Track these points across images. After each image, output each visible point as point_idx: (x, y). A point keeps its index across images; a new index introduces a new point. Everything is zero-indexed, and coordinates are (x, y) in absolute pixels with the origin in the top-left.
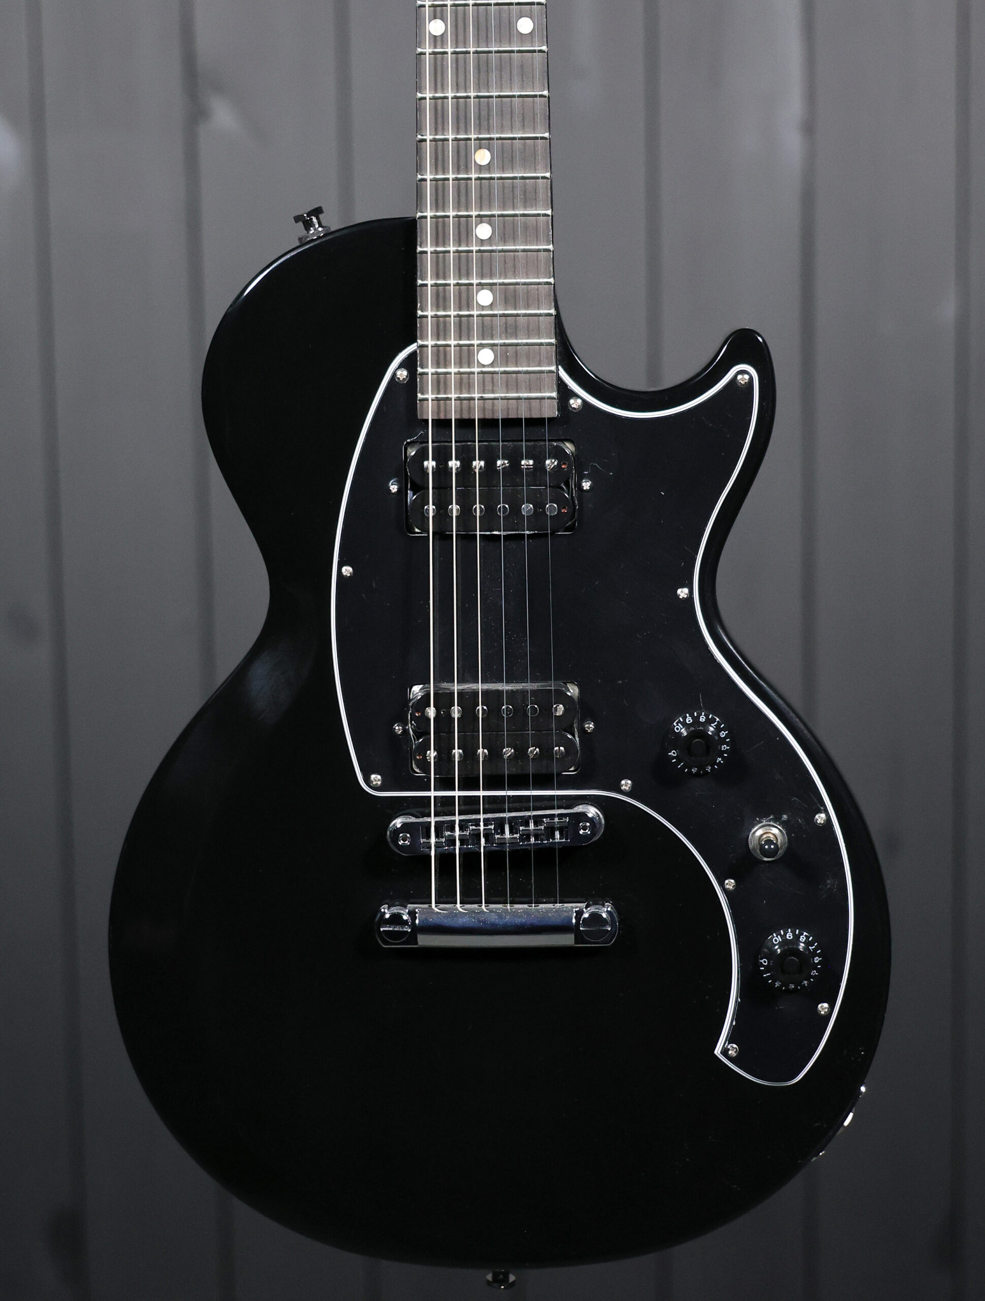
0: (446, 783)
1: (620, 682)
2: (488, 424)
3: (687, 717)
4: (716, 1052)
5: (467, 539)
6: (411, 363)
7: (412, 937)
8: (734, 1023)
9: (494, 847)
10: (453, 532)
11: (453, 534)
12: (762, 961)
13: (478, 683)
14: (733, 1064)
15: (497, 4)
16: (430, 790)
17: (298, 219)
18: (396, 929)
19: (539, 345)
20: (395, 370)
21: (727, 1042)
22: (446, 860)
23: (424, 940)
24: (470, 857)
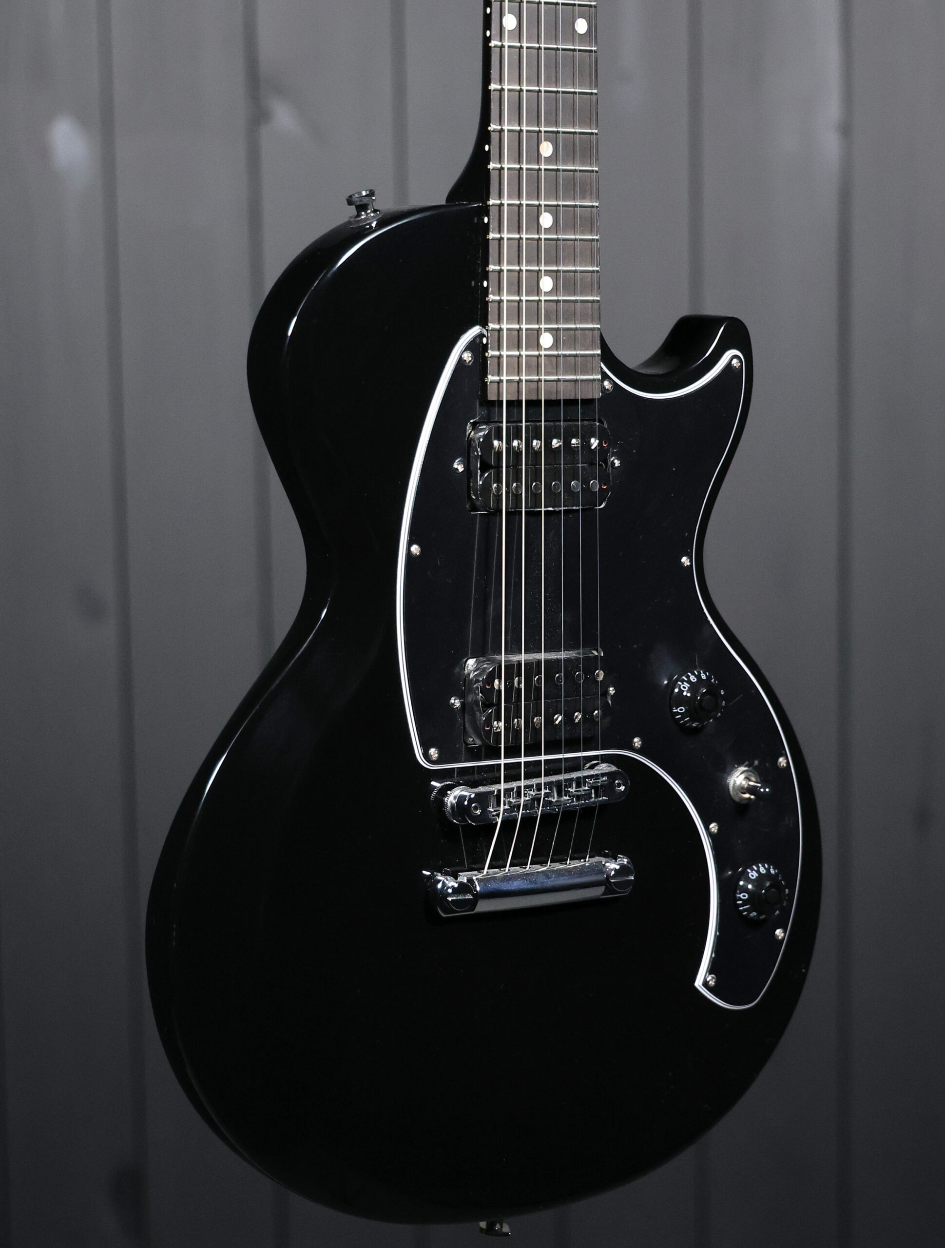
0: (512, 751)
1: (635, 646)
3: (689, 676)
4: (696, 984)
5: (533, 515)
6: (477, 347)
7: (473, 903)
8: (713, 956)
9: (548, 809)
10: (522, 508)
11: (522, 511)
12: (741, 896)
13: (541, 652)
14: (711, 993)
15: (563, 4)
16: (500, 759)
17: (350, 202)
18: (459, 898)
19: (592, 330)
20: (459, 352)
21: (708, 974)
22: (508, 824)
23: (483, 907)
24: (528, 821)
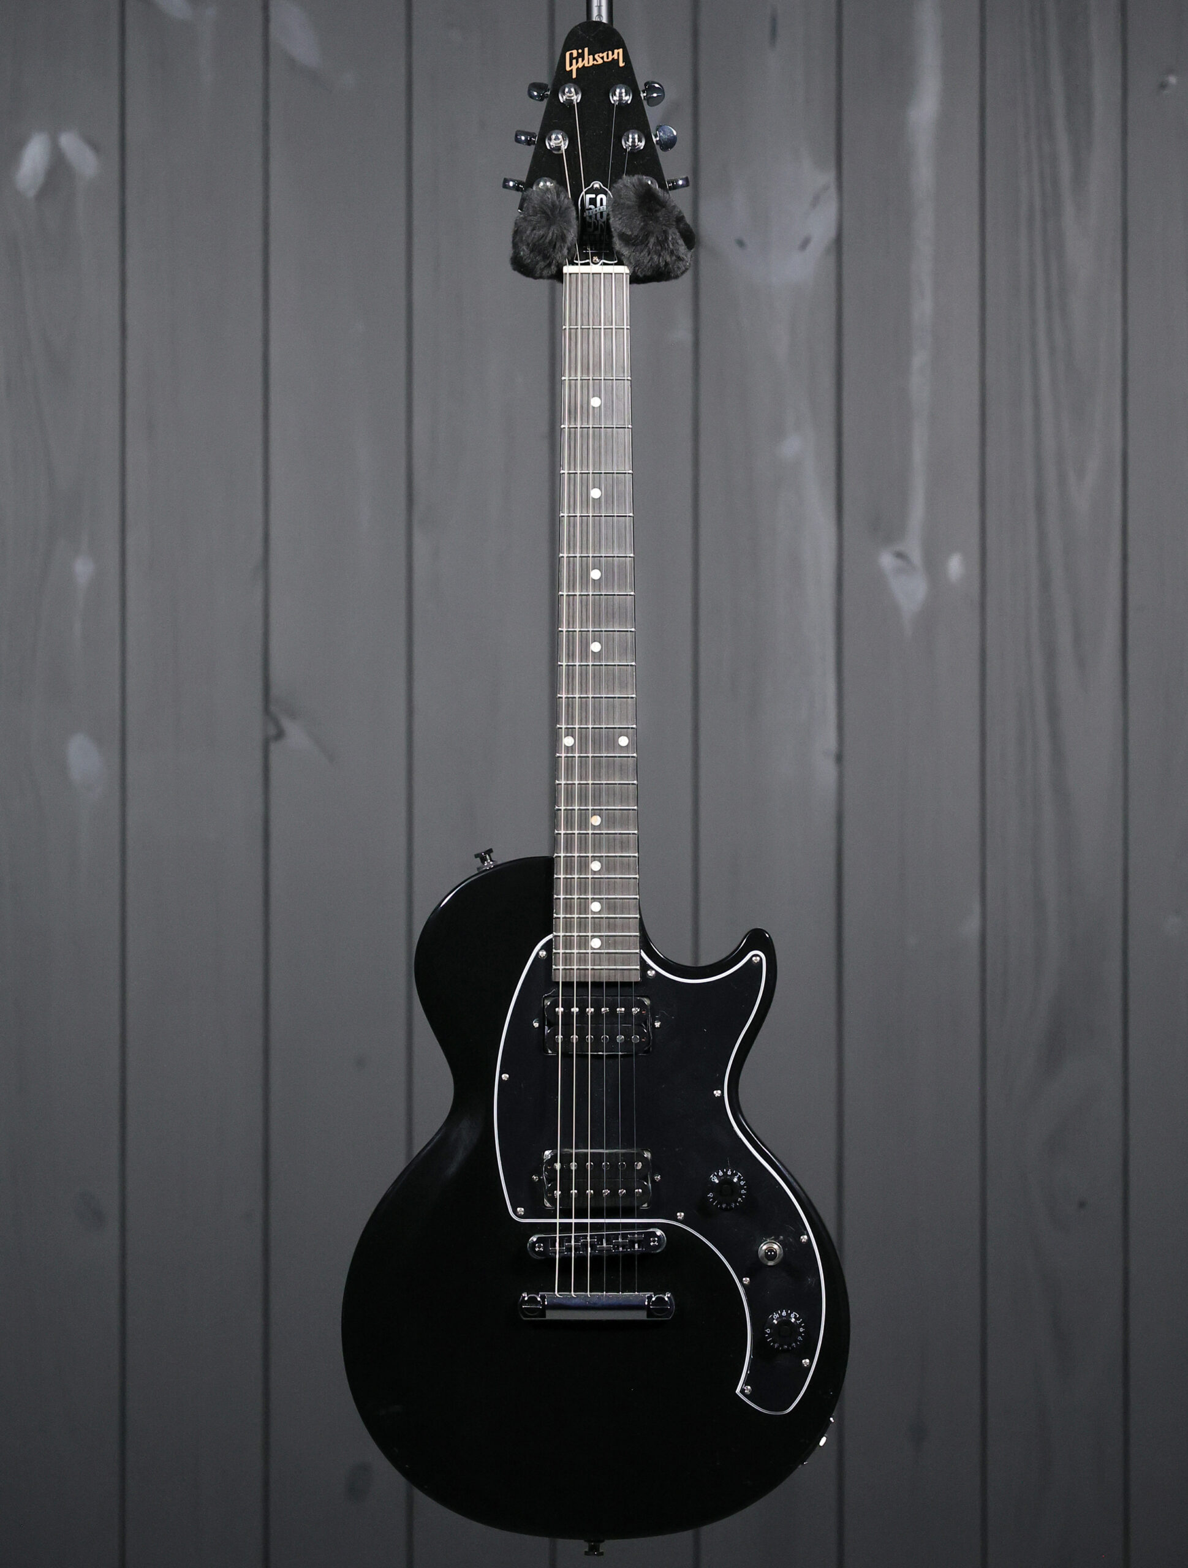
0: (566, 1214)
1: (677, 1149)
2: (597, 985)
3: (719, 1172)
4: (737, 1392)
5: (582, 1057)
6: (548, 947)
7: (543, 1312)
8: (749, 1372)
9: (596, 1253)
10: (573, 1053)
11: (573, 1055)
12: (768, 1331)
13: (588, 1148)
14: (747, 1399)
15: (606, 728)
16: (556, 1218)
17: (477, 855)
18: (532, 1307)
19: (630, 937)
20: (538, 951)
21: (744, 1385)
22: (565, 1261)
23: (551, 1315)
24: (581, 1261)
